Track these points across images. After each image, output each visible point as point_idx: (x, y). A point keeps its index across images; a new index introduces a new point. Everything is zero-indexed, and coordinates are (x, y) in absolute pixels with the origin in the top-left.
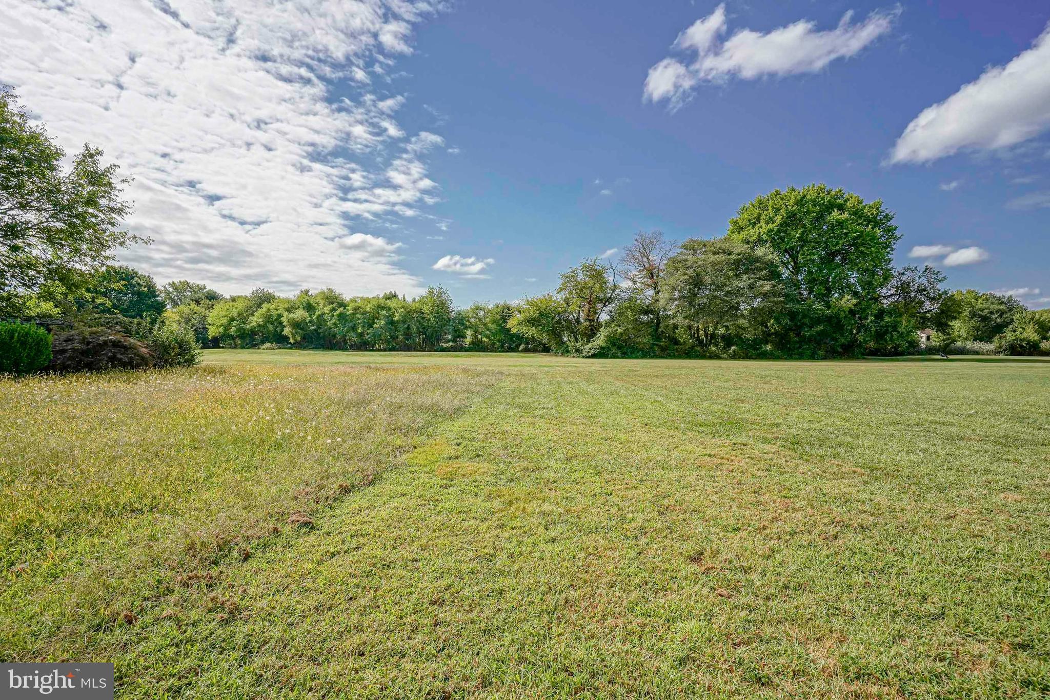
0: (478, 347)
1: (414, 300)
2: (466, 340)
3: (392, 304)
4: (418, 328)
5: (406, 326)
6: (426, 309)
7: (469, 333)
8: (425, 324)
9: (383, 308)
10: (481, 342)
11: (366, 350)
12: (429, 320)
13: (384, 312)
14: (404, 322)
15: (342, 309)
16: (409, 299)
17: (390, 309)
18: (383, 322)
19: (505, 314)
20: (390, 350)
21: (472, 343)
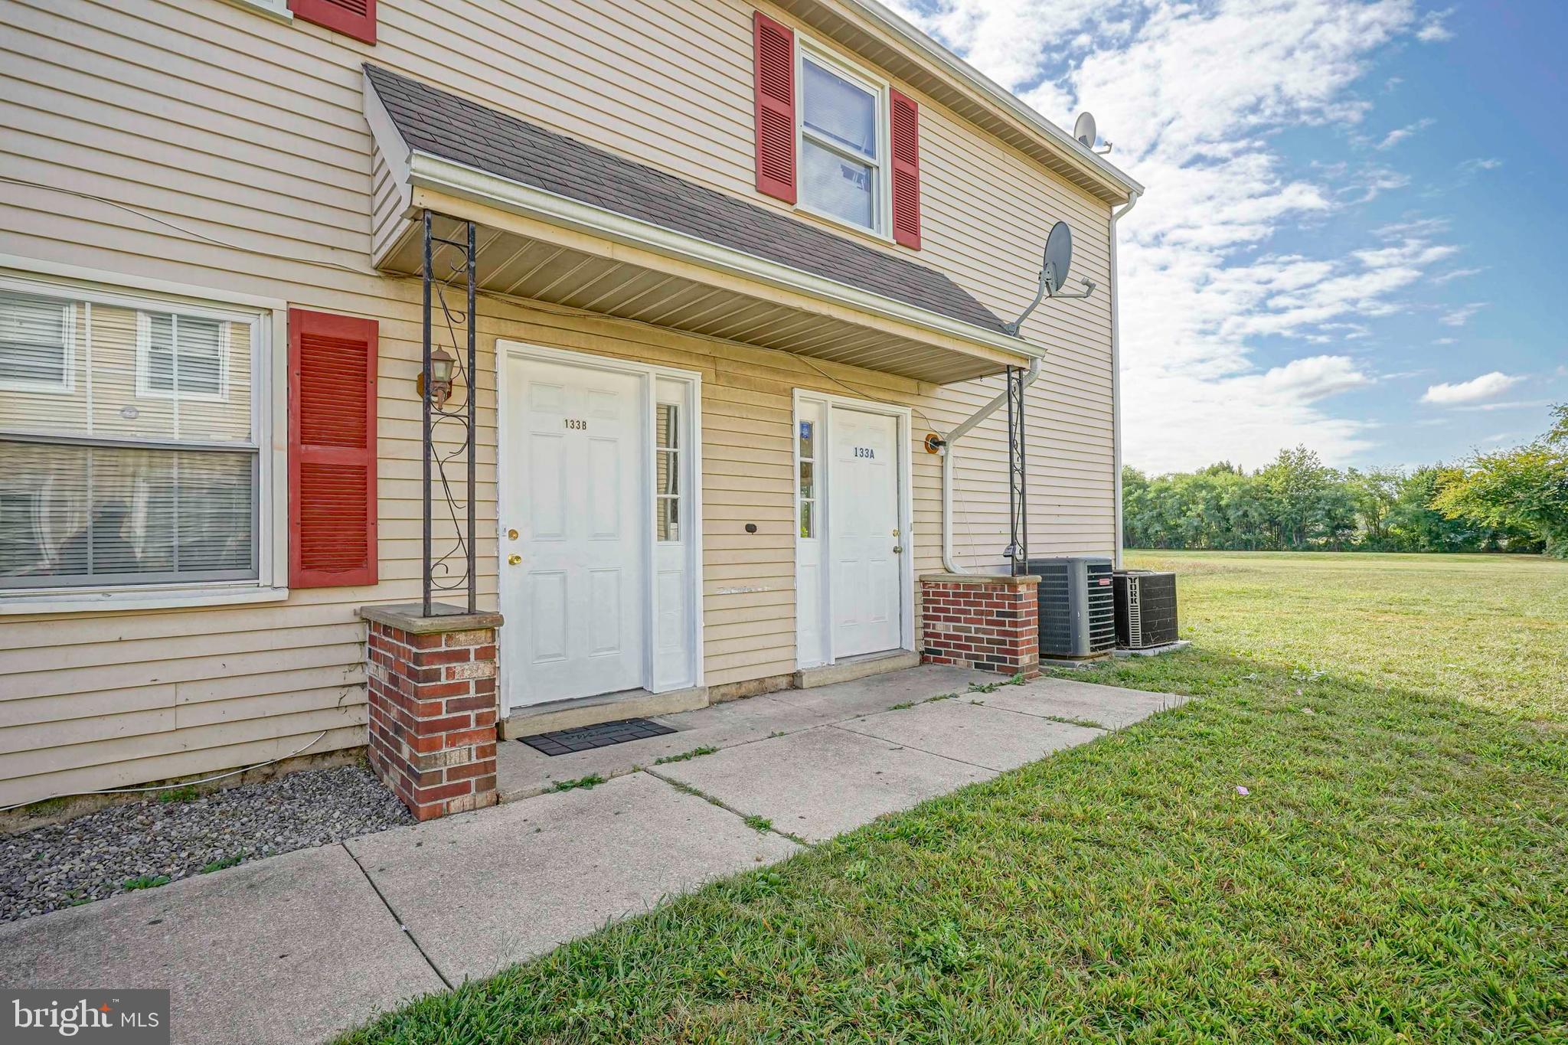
0: (1380, 542)
1: (1257, 472)
2: (1356, 533)
3: (1218, 481)
4: (1260, 514)
5: (1240, 513)
6: (1275, 485)
7: (1360, 520)
8: (1275, 507)
9: (1203, 487)
10: (1386, 535)
11: (1179, 548)
12: (1280, 502)
13: (1204, 493)
14: (1238, 507)
15: (1140, 492)
16: (1249, 471)
17: (1215, 488)
18: (1201, 507)
19: (1432, 484)
20: (1216, 549)
21: (1370, 537)
